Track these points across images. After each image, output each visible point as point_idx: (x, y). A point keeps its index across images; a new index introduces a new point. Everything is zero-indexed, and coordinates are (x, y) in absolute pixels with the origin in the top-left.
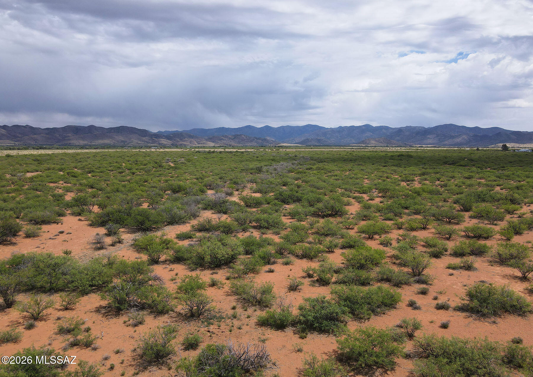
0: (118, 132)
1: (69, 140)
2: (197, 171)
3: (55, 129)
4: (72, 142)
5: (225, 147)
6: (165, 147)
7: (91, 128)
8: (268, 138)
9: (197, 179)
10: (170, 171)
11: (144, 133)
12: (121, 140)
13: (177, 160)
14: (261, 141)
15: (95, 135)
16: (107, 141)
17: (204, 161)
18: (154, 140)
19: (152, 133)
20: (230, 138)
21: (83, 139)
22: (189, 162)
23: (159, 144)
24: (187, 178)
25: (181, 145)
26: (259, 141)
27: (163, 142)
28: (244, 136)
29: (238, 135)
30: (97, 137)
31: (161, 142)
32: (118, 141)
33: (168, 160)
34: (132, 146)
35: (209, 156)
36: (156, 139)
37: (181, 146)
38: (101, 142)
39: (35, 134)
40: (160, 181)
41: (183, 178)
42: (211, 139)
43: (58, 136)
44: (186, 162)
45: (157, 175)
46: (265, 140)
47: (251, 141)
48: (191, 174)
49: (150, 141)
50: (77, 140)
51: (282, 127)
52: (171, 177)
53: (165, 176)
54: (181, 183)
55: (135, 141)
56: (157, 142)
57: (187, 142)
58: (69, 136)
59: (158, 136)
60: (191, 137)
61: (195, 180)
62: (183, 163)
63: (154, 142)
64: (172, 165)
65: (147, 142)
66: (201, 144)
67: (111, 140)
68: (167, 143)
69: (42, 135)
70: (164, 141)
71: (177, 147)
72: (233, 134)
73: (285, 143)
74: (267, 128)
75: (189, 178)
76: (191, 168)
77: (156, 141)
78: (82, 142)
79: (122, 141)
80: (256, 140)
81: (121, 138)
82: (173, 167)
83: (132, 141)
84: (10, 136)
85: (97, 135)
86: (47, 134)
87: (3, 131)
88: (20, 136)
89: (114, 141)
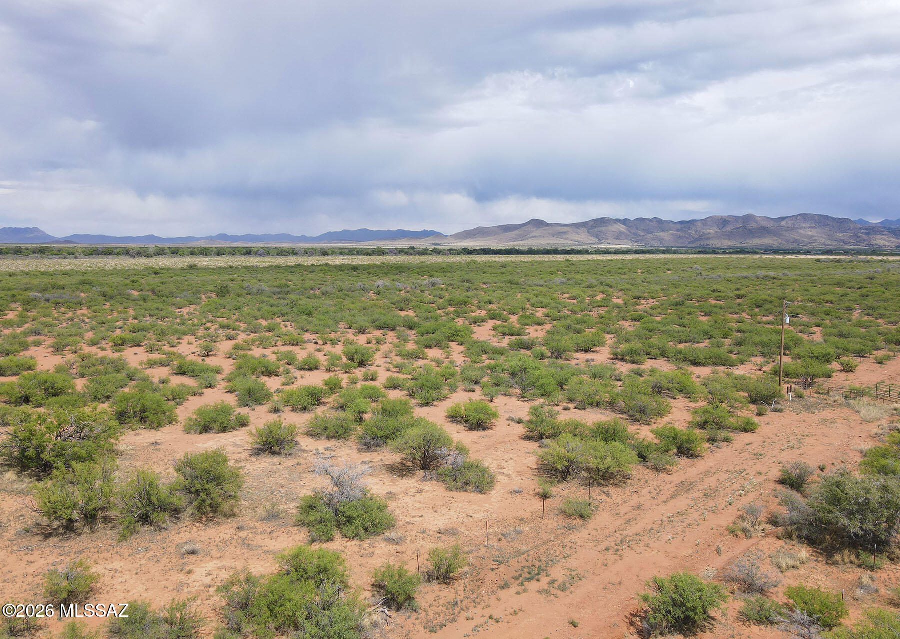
3: (692, 223)
18: (859, 237)
27: (879, 242)
31: (874, 243)
32: (787, 241)
36: (866, 237)
39: (663, 231)
43: (694, 232)
49: (852, 241)
56: (866, 243)
58: (709, 234)
63: (861, 241)
65: (844, 241)
67: (776, 238)
68: (887, 244)
69: (672, 231)
70: (881, 240)
77: (865, 240)
84: (629, 234)
85: (753, 231)
86: (678, 230)
87: (622, 228)
88: (642, 234)
89: (780, 241)
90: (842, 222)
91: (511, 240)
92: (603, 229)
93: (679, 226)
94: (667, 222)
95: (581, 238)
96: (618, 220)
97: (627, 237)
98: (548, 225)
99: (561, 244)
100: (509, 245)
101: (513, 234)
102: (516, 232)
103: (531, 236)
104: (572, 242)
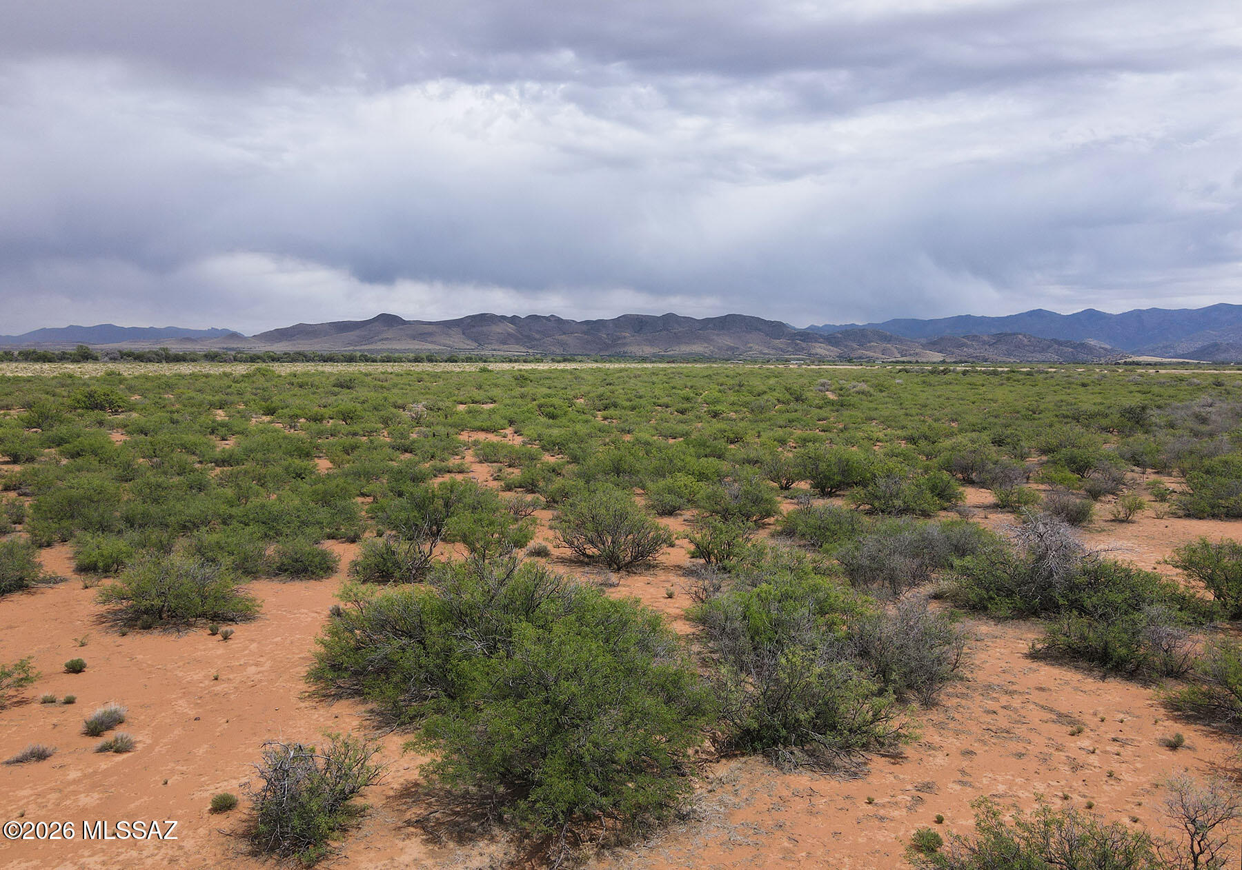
0: (723, 329)
1: (625, 345)
2: (907, 415)
3: (600, 323)
4: (629, 349)
5: (974, 362)
6: (822, 360)
7: (669, 320)
8: (1092, 342)
9: (911, 440)
10: (823, 413)
11: (776, 329)
12: (727, 345)
13: (848, 385)
14: (1071, 350)
15: (675, 334)
16: (697, 348)
17: (925, 389)
18: (797, 345)
19: (795, 329)
20: (984, 343)
21: (651, 343)
22: (881, 391)
23: (810, 355)
24: (875, 436)
25: (860, 358)
26: (1066, 349)
27: (819, 351)
28: (1025, 336)
29: (1006, 335)
30: (678, 339)
31: (813, 351)
32: (720, 349)
33: (823, 385)
34: (749, 358)
35: (933, 379)
36: (804, 345)
37: (860, 360)
38: (686, 349)
39: (564, 333)
40: (782, 442)
41: (860, 434)
42: (933, 345)
43: (605, 336)
44: (872, 390)
45: (782, 423)
46: (1083, 346)
47: (1043, 350)
48: (887, 422)
49: (790, 349)
50: (638, 345)
51: (1137, 315)
52: (823, 431)
53: (805, 426)
54: (855, 453)
55: (756, 345)
56: (805, 352)
57: (875, 352)
58: (625, 338)
59: (807, 336)
60: (887, 339)
61: (903, 444)
62: (863, 393)
63: (799, 350)
64: (831, 396)
65: (782, 350)
66: (910, 355)
67: (706, 345)
68: (827, 353)
69: (576, 335)
70: (820, 349)
71: (850, 361)
72: (994, 331)
73: (1143, 355)
74: (1091, 317)
75: (881, 435)
76: (888, 405)
77: (803, 349)
78: (648, 350)
79: (731, 349)
80: (1056, 346)
81: (726, 341)
82: (832, 403)
83: (751, 347)
84: (521, 337)
85: (679, 334)
86: (585, 333)
87: (511, 328)
88: (538, 336)
89: (711, 348)
90: (774, 326)
91: (351, 344)
92: (484, 329)
93: (585, 328)
94: (567, 322)
95: (454, 342)
96: (503, 318)
97: (518, 341)
98: (404, 322)
99: (425, 349)
100: (348, 350)
101: (352, 335)
102: (357, 332)
103: (380, 337)
104: (441, 347)
